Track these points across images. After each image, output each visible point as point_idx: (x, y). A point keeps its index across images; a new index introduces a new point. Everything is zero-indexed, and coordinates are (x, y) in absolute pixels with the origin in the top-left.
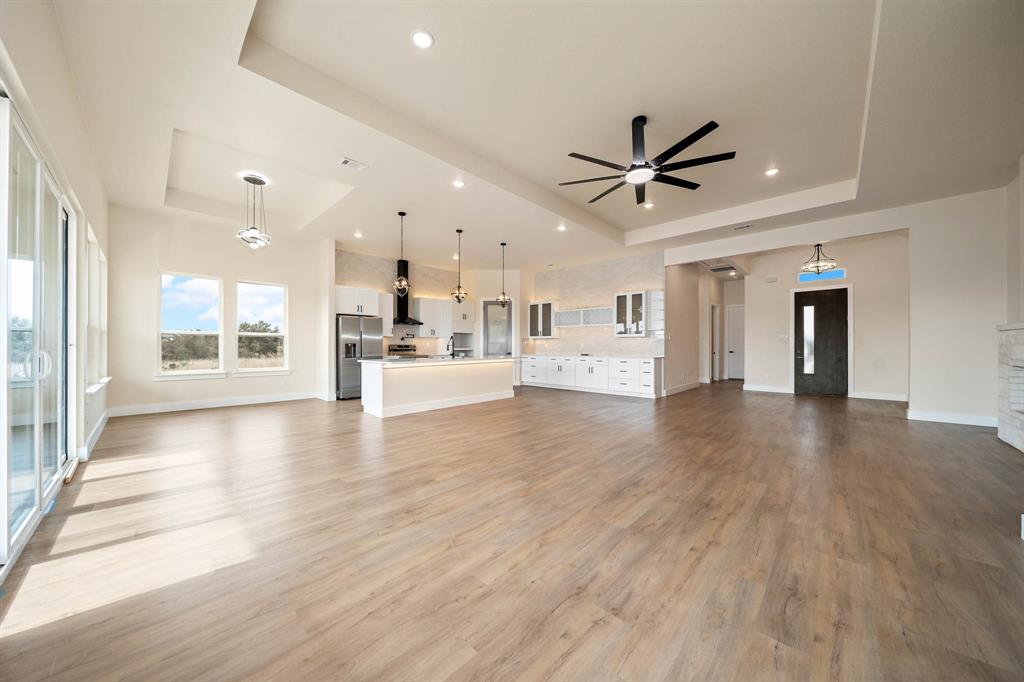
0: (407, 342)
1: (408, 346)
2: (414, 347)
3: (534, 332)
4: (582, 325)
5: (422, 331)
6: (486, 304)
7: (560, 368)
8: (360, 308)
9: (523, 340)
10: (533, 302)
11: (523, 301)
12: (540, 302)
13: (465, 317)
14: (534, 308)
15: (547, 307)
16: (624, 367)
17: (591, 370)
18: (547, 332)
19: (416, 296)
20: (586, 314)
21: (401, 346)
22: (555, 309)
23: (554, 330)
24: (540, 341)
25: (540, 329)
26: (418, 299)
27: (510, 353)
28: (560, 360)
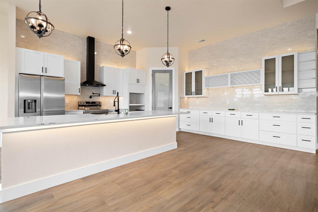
0: (95, 99)
1: (94, 103)
2: (100, 103)
3: (188, 92)
4: (229, 85)
5: (105, 91)
6: (154, 72)
7: (211, 120)
8: (44, 69)
9: (181, 98)
10: (187, 71)
11: (180, 69)
12: (193, 70)
13: (138, 81)
14: (189, 75)
15: (199, 74)
16: (277, 121)
17: (241, 123)
18: (199, 91)
19: (102, 65)
20: (232, 76)
21: (89, 103)
22: (205, 75)
23: (204, 91)
24: (193, 99)
25: (193, 90)
26: (103, 67)
27: (171, 108)
28: (212, 113)
